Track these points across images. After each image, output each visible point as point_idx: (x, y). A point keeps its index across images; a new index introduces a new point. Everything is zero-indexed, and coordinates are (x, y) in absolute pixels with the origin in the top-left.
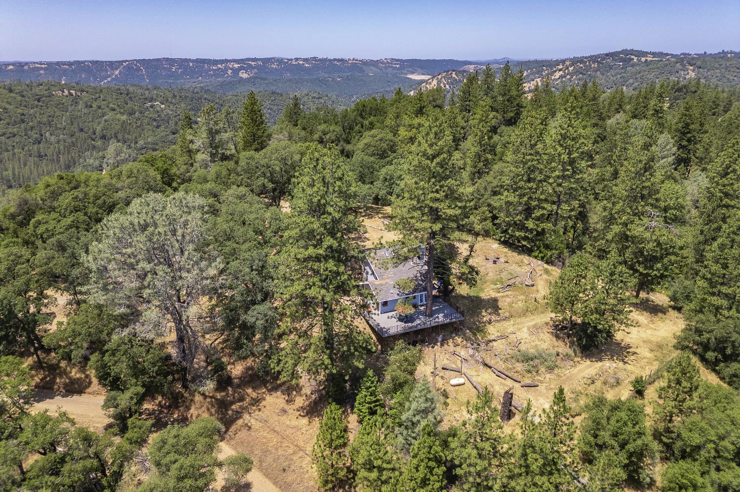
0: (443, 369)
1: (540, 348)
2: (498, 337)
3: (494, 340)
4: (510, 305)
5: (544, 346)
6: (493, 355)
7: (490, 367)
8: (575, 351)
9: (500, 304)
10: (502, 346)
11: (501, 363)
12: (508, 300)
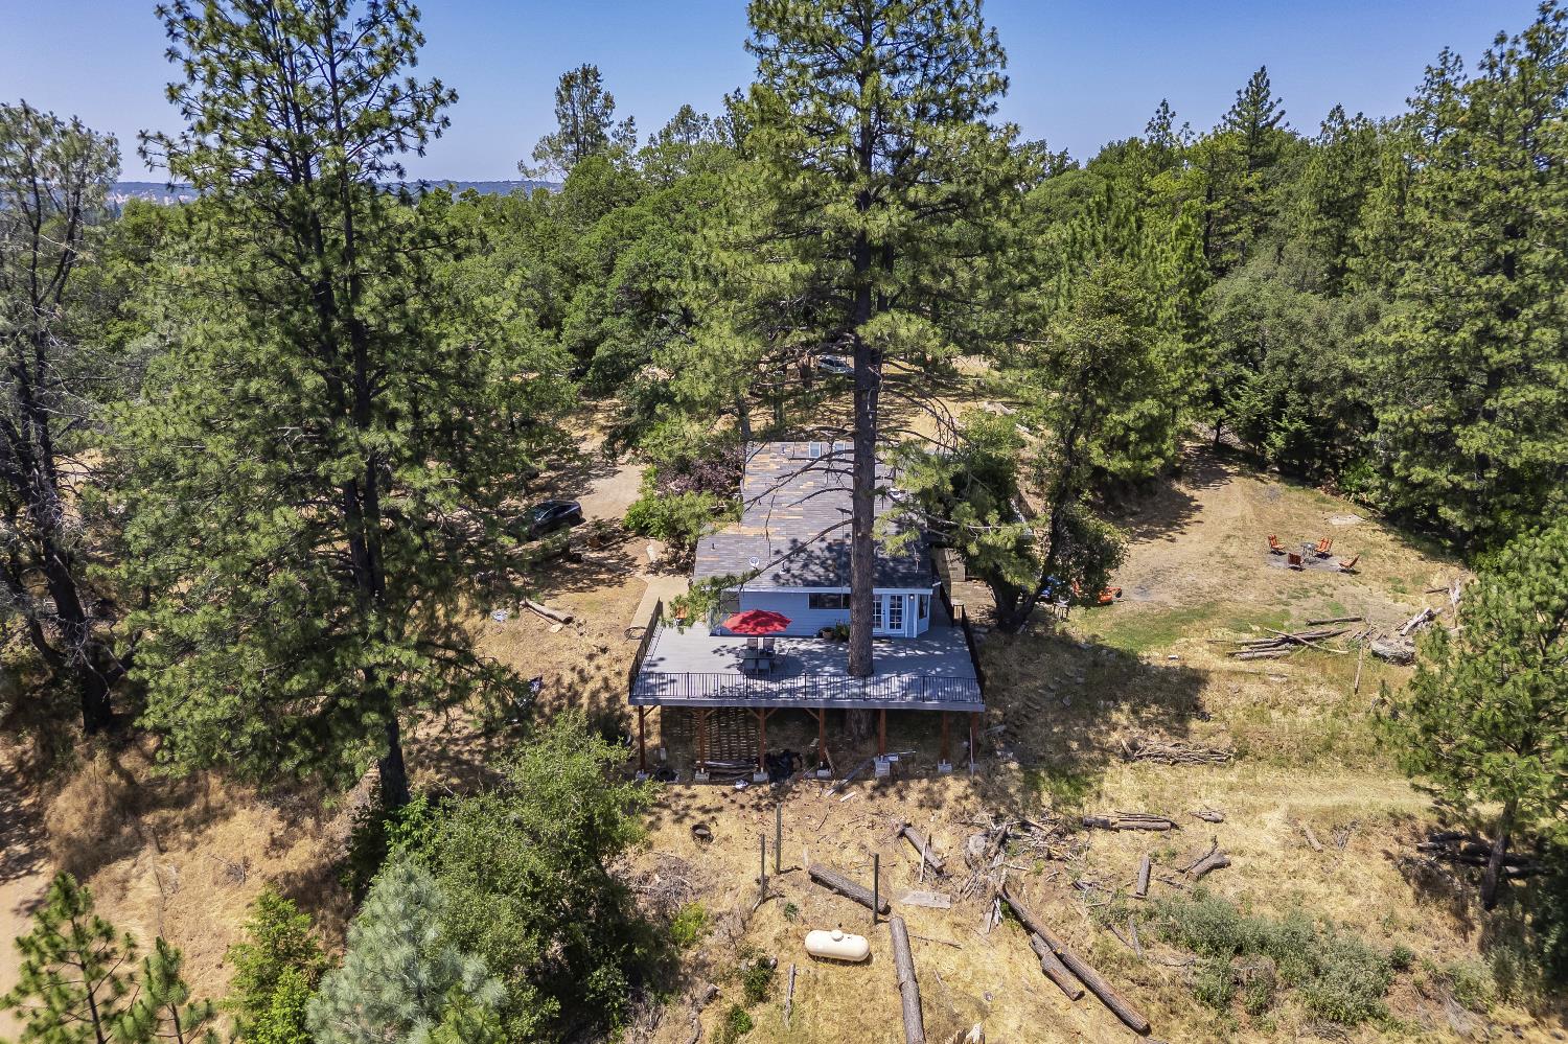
0: (815, 879)
1: (1313, 911)
2: (1132, 816)
3: (1106, 826)
4: (1258, 711)
5: (1339, 907)
6: (1066, 880)
7: (1029, 929)
8: (1503, 973)
9: (1209, 697)
10: (1125, 858)
11: (1088, 923)
12: (1254, 690)
